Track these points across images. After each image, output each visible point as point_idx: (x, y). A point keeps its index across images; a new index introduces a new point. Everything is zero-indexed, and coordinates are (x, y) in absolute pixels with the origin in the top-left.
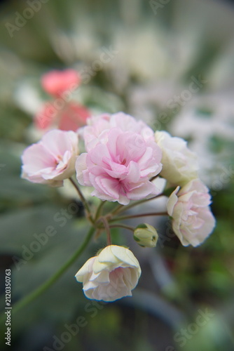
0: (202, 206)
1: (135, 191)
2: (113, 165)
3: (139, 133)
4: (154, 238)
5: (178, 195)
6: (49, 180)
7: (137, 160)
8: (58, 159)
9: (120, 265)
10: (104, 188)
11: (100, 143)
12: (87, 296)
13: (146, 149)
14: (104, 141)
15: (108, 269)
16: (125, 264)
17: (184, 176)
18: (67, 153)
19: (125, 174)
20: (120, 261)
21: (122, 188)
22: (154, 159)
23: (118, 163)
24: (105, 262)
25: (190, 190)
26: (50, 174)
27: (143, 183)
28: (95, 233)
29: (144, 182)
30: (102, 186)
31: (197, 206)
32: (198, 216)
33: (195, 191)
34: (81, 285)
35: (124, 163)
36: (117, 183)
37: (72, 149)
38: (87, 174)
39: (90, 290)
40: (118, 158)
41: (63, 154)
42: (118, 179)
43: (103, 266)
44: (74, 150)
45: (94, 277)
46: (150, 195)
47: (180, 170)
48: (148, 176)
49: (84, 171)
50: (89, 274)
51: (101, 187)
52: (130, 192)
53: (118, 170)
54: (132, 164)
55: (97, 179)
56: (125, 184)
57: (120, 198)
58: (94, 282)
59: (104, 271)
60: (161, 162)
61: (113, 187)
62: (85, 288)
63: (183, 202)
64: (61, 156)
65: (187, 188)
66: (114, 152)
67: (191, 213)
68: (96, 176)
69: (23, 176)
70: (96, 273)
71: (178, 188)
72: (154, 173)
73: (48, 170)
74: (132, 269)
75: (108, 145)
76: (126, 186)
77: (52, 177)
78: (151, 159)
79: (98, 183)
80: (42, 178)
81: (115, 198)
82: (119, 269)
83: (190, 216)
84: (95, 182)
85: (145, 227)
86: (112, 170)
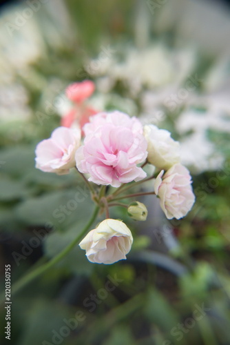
0: (183, 186)
1: (125, 176)
2: (107, 155)
4: (144, 213)
5: (163, 178)
6: (57, 169)
7: (126, 151)
8: (64, 151)
9: (114, 235)
11: (94, 137)
12: (90, 260)
13: (133, 141)
14: (98, 135)
15: (105, 238)
16: (119, 234)
17: (168, 161)
18: (71, 146)
19: (116, 162)
20: (114, 231)
21: (115, 174)
22: (140, 148)
23: (111, 153)
24: (102, 233)
25: (173, 173)
26: (58, 164)
28: (100, 211)
29: (132, 168)
30: (97, 172)
31: (179, 186)
32: (179, 195)
33: (177, 174)
34: (84, 252)
35: (116, 153)
36: (112, 169)
37: (74, 143)
38: (85, 163)
39: (92, 256)
40: (111, 149)
41: (68, 147)
42: (112, 166)
43: (100, 236)
44: (76, 144)
45: (94, 245)
46: (137, 178)
47: (164, 157)
48: (135, 162)
49: (82, 161)
50: (90, 243)
51: (95, 173)
52: (121, 176)
53: (110, 159)
54: (121, 153)
55: (93, 167)
56: (118, 170)
57: (112, 182)
58: (95, 248)
59: (101, 240)
60: (147, 150)
61: (108, 173)
62: (88, 254)
63: (167, 183)
64: (67, 149)
65: (170, 172)
66: (108, 144)
67: (174, 192)
68: (93, 164)
69: (37, 166)
70: (95, 242)
71: (162, 172)
72: (140, 160)
73: (56, 161)
74: (125, 238)
75: (102, 138)
76: (119, 172)
77: (58, 167)
78: (138, 148)
79: (93, 170)
80: (50, 168)
81: (109, 182)
82: (115, 238)
83: (173, 194)
84: (91, 170)
85: (136, 205)
86: (105, 159)
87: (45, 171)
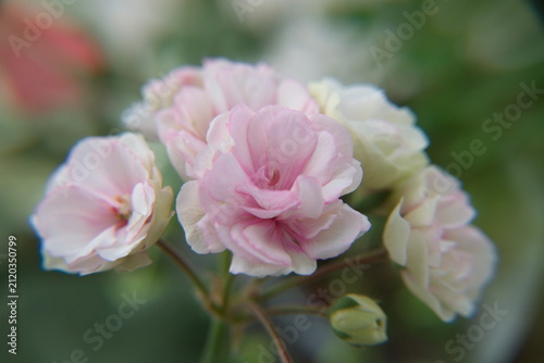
3: (274, 101)
4: (379, 322)
5: (402, 213)
8: (117, 204)
10: (259, 251)
11: (219, 153)
13: (316, 137)
14: (226, 145)
17: (402, 168)
19: (293, 208)
21: (287, 235)
22: (340, 155)
26: (116, 245)
27: (334, 216)
29: (334, 212)
30: (253, 246)
32: (458, 248)
35: (276, 179)
37: (147, 177)
40: (261, 173)
41: (130, 191)
42: (274, 219)
47: (390, 159)
51: (251, 250)
52: (310, 240)
53: (274, 202)
54: (300, 182)
55: (235, 234)
60: (355, 157)
64: (125, 197)
66: (249, 160)
67: (445, 246)
68: (231, 226)
69: (48, 265)
73: (107, 236)
75: (234, 150)
76: (294, 229)
77: (123, 253)
79: (242, 243)
81: (287, 265)
83: (444, 255)
84: (235, 243)
85: (352, 305)
86: (259, 207)
87: (85, 271)
